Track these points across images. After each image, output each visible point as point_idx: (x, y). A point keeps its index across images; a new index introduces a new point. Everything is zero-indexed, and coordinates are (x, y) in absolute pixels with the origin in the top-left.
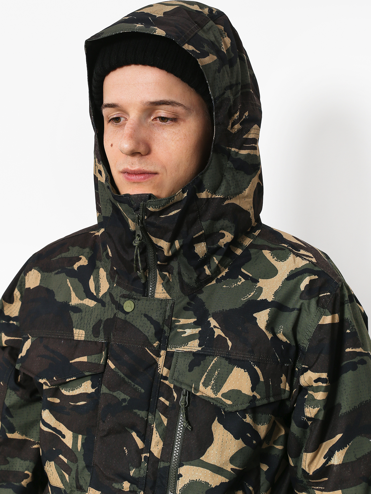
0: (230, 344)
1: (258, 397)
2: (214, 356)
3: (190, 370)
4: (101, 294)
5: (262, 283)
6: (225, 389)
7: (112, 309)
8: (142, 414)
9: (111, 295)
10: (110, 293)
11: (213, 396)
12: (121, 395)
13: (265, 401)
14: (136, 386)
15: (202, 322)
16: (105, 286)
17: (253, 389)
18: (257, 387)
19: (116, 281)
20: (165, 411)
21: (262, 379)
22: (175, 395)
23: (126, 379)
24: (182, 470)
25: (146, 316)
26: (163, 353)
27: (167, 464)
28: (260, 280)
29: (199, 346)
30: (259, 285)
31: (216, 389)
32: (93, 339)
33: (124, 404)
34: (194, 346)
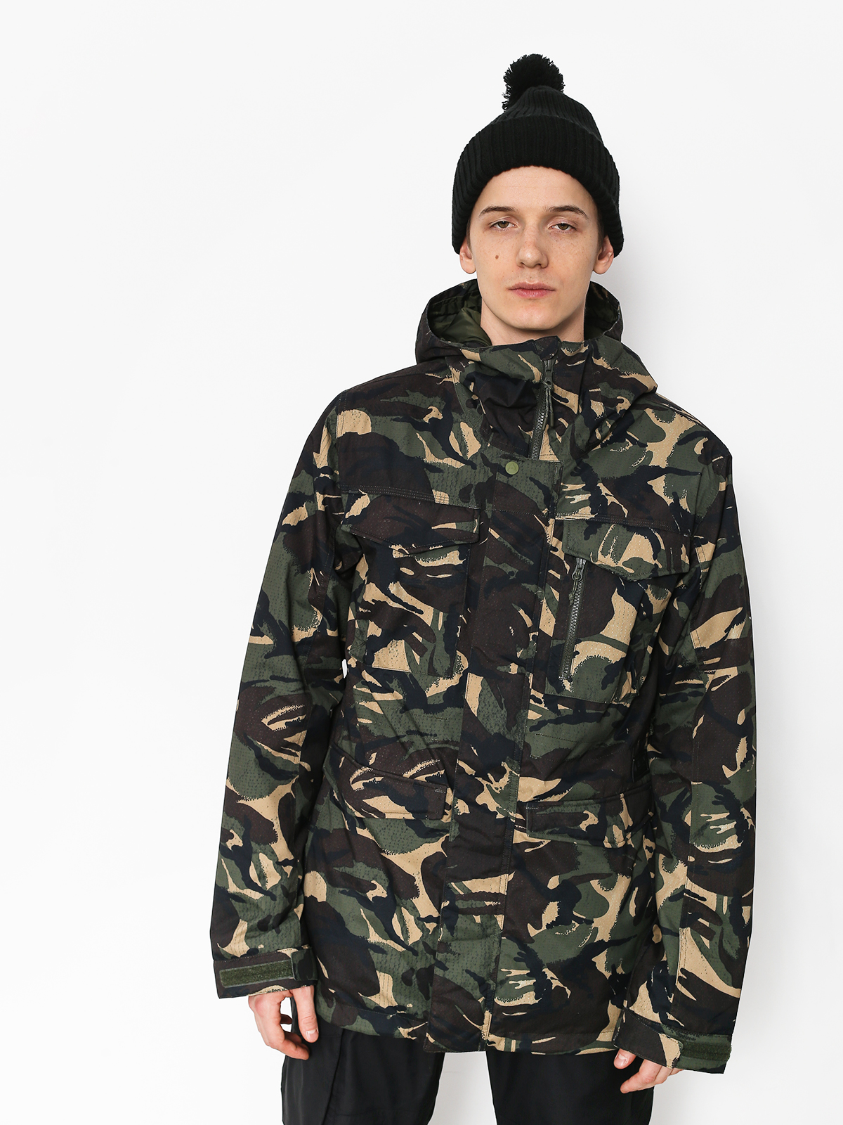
0: (626, 511)
1: (660, 566)
2: (610, 524)
3: (587, 538)
4: (469, 456)
5: (651, 447)
6: (626, 557)
7: (485, 472)
8: (532, 587)
9: (483, 457)
10: (481, 454)
11: (613, 565)
12: (508, 569)
13: (667, 573)
14: (524, 557)
15: (591, 487)
16: (474, 446)
17: (655, 557)
18: (658, 555)
19: (490, 440)
20: (557, 584)
21: (663, 547)
22: (567, 567)
23: (513, 550)
24: (578, 647)
25: (532, 479)
26: (551, 521)
27: (560, 642)
28: (648, 444)
29: (592, 513)
30: (648, 449)
31: (617, 556)
32: (461, 504)
33: (511, 578)
34: (586, 513)
